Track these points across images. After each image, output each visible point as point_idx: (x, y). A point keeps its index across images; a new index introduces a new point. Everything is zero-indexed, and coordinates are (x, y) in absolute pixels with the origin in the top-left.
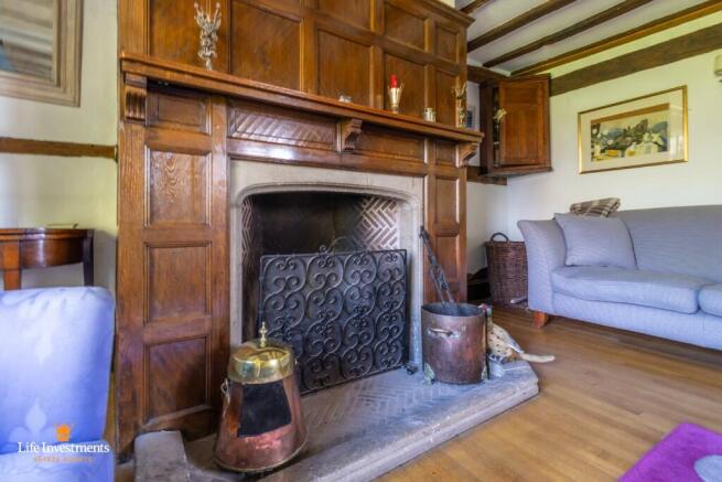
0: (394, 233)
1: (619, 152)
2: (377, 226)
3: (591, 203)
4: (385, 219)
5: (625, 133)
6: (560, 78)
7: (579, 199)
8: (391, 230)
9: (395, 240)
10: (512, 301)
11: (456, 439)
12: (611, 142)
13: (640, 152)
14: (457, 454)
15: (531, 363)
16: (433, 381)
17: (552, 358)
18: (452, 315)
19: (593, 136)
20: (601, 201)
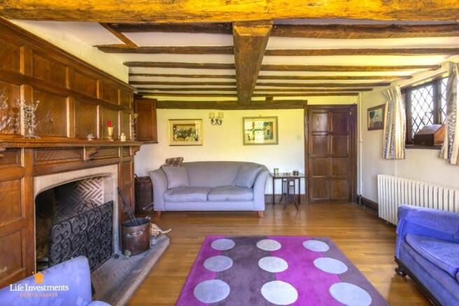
0: (100, 192)
1: (183, 139)
2: (89, 189)
3: (173, 159)
4: (94, 185)
5: (185, 132)
6: (160, 102)
7: (170, 157)
8: (99, 190)
9: (101, 195)
10: (144, 208)
11: (152, 270)
12: (180, 134)
13: (190, 140)
14: (155, 274)
15: (166, 234)
16: (130, 256)
17: (170, 230)
18: (136, 226)
19: (174, 131)
20: (178, 158)
